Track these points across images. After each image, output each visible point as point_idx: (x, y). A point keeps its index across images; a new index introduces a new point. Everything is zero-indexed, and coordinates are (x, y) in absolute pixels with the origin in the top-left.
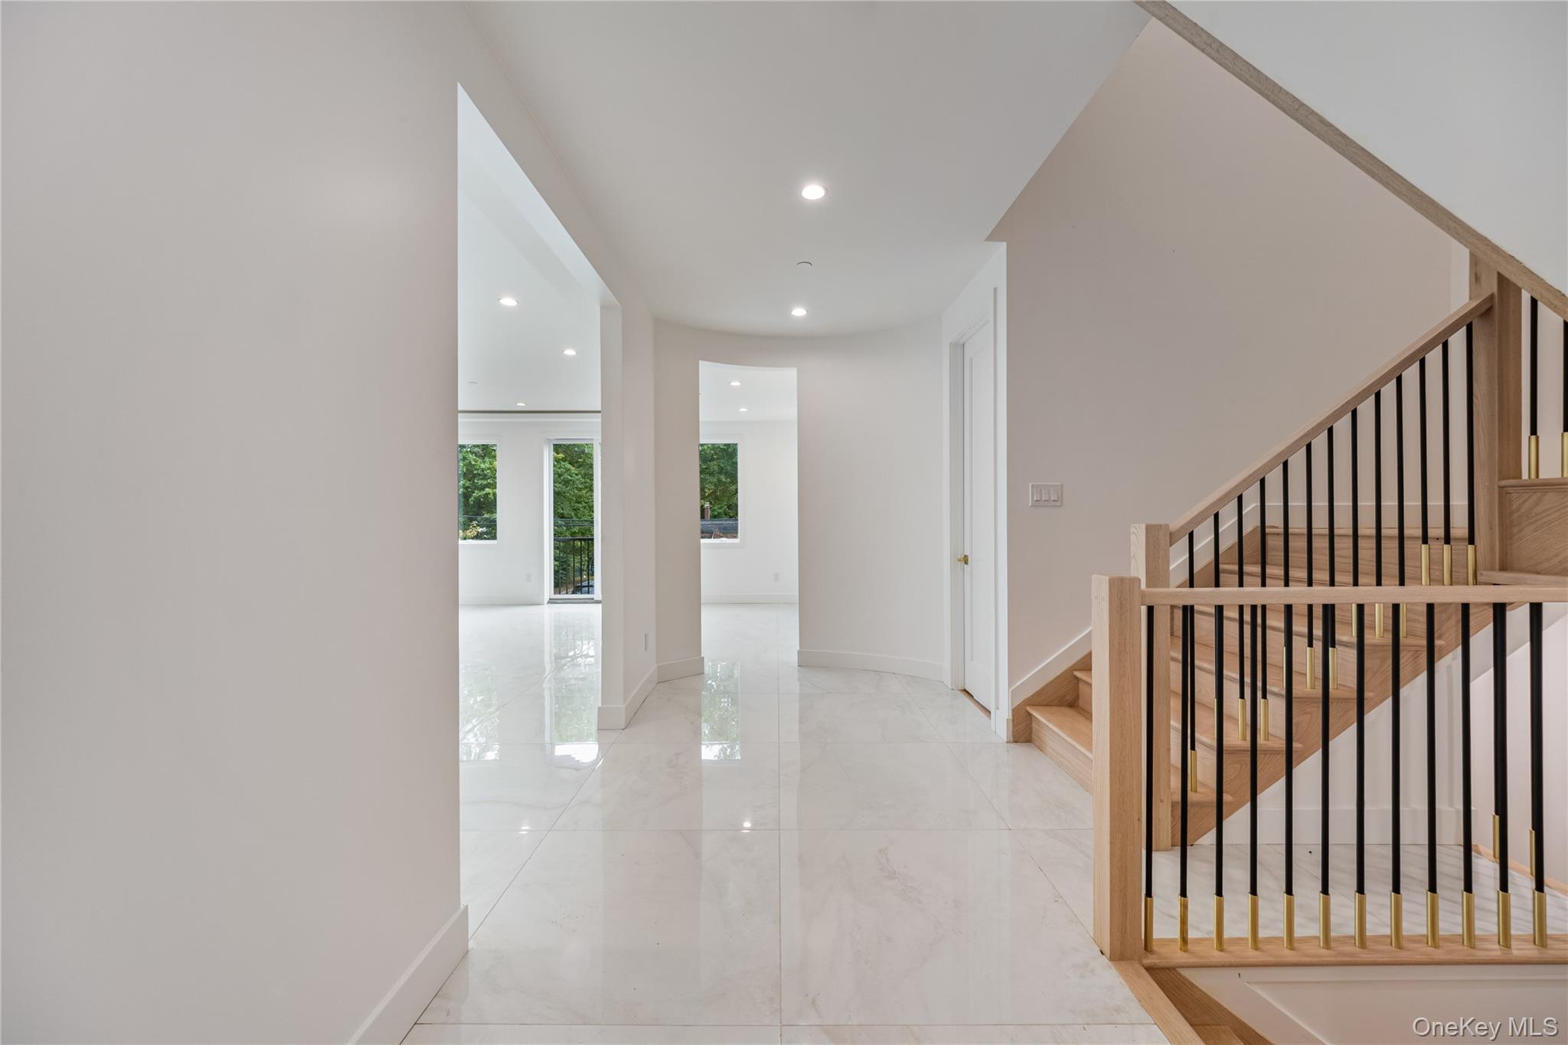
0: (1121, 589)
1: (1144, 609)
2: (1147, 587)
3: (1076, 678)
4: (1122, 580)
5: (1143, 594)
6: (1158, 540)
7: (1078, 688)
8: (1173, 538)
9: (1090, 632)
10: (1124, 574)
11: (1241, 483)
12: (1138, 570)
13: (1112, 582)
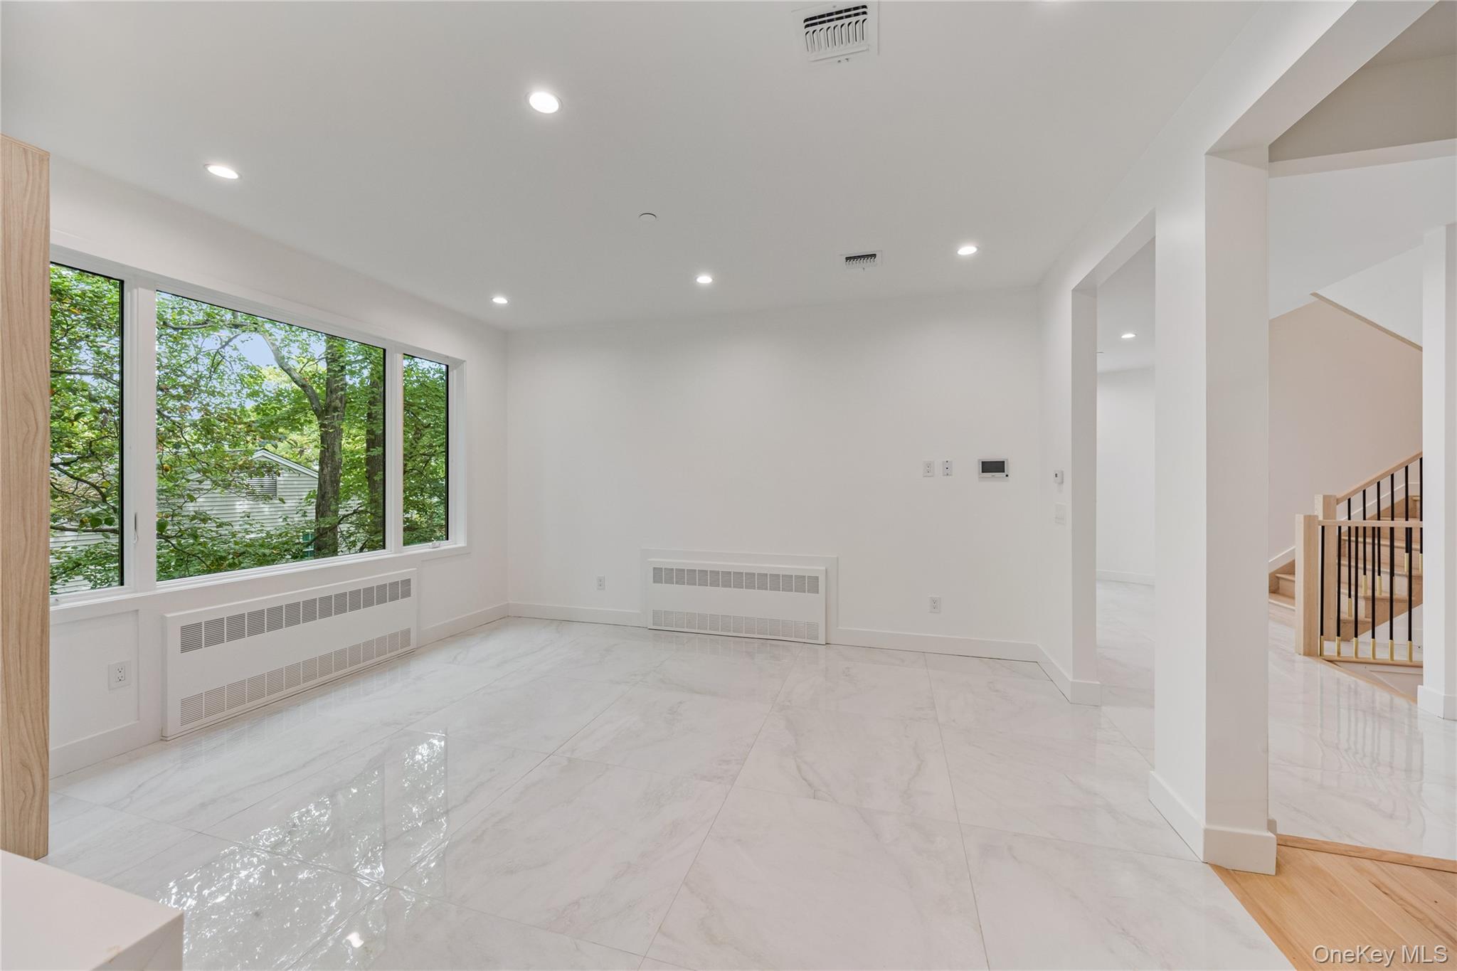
0: (1309, 520)
1: (1320, 527)
2: (1324, 519)
3: (1277, 577)
4: (1310, 516)
5: (1320, 521)
6: (1329, 503)
7: (1278, 583)
8: (1338, 501)
9: (1294, 550)
10: (1312, 514)
11: (1365, 485)
12: (1319, 512)
13: (1305, 517)
